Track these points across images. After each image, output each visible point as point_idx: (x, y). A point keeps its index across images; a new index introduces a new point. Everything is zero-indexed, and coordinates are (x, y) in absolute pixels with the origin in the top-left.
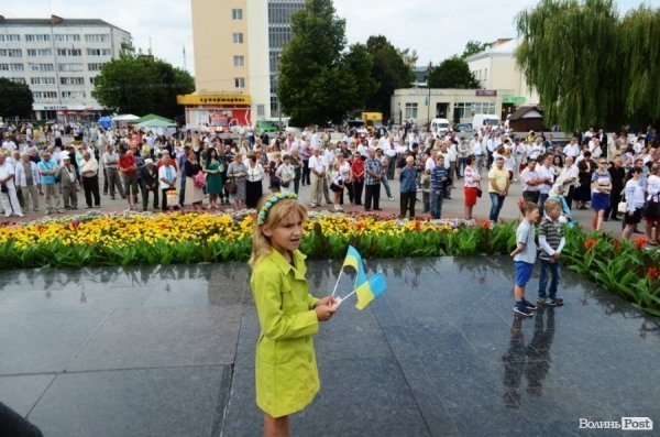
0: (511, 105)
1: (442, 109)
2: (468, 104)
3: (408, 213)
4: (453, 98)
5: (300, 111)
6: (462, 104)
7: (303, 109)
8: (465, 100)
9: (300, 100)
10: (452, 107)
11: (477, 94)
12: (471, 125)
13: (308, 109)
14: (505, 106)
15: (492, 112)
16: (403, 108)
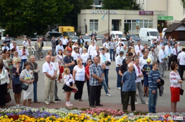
0: (164, 22)
1: (116, 24)
2: (134, 21)
3: (129, 108)
4: (123, 16)
5: (13, 25)
6: (129, 21)
7: (15, 24)
8: (131, 18)
9: (13, 16)
10: (123, 23)
11: (140, 14)
12: (138, 35)
13: (20, 24)
14: (160, 22)
15: (151, 27)
16: (88, 23)
